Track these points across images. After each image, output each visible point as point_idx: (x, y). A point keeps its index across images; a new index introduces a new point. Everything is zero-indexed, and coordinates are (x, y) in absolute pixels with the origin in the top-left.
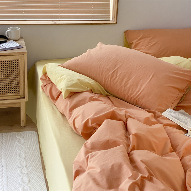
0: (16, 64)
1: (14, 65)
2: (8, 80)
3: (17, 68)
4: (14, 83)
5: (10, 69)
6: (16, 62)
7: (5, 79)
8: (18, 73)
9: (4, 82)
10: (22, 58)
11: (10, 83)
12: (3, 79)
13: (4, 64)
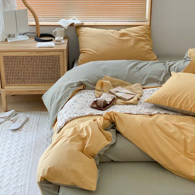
0: (57, 59)
1: (55, 59)
2: (51, 72)
3: (58, 62)
4: (56, 75)
5: (52, 63)
6: (58, 57)
7: (49, 71)
8: (59, 66)
9: (48, 73)
10: (62, 54)
11: (53, 75)
12: (47, 71)
13: (48, 58)
